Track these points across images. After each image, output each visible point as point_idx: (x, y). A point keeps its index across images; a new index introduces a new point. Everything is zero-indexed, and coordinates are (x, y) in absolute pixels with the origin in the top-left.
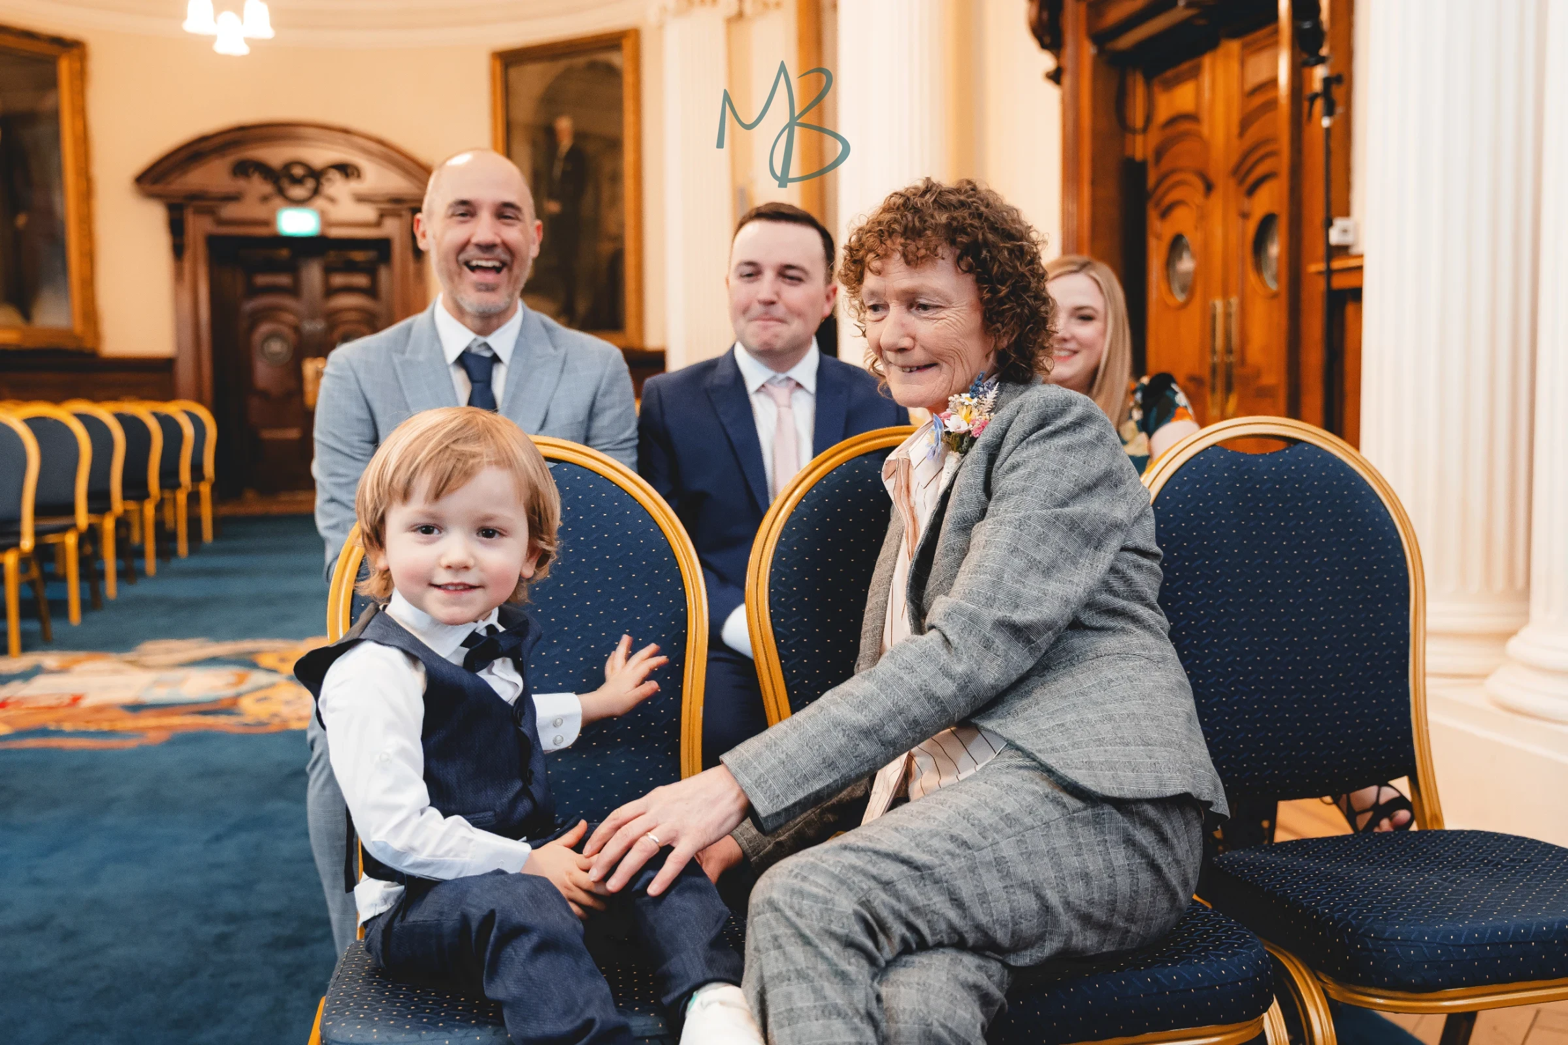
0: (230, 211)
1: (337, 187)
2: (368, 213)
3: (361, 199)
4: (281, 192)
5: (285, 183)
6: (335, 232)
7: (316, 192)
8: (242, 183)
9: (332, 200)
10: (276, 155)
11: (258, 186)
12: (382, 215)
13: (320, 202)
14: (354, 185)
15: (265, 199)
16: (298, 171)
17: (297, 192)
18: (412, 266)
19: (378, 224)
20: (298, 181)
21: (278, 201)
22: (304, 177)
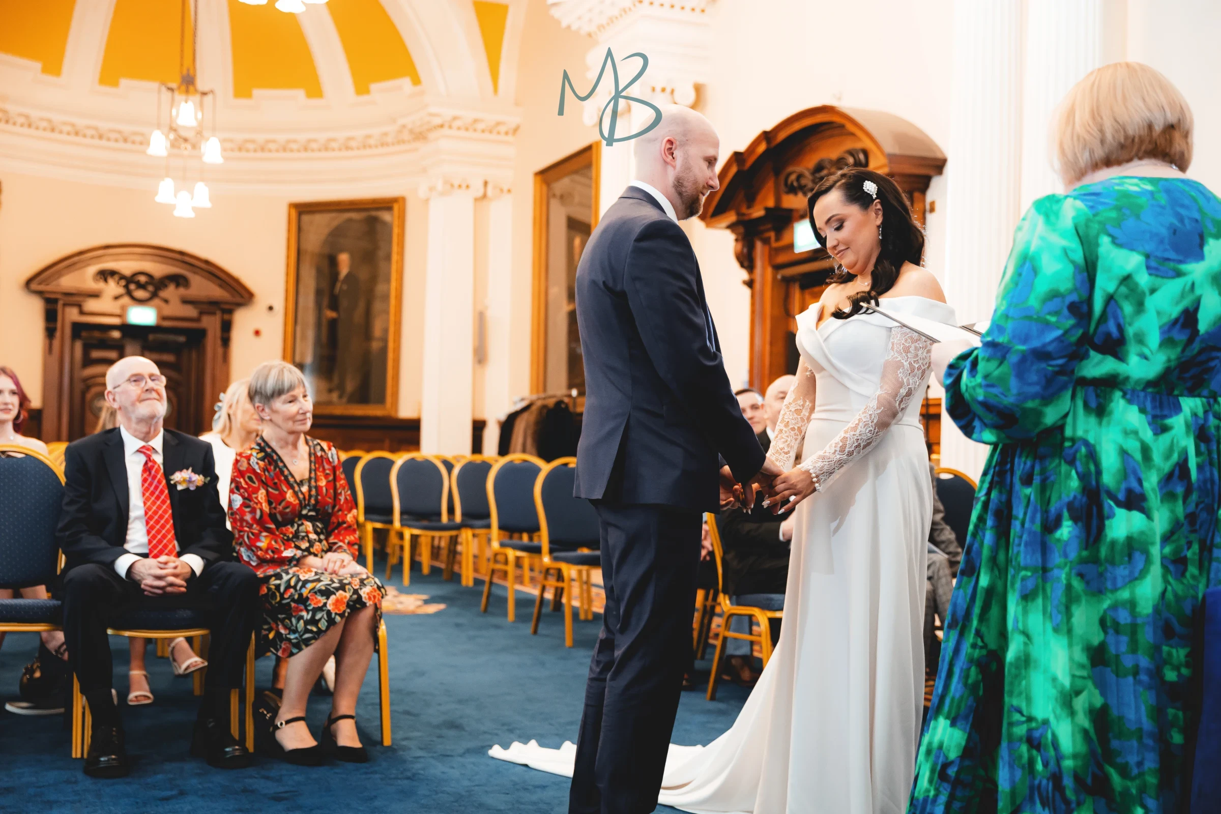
0: (91, 305)
1: (171, 292)
2: (190, 311)
3: (185, 301)
4: (129, 293)
5: (132, 287)
6: (167, 324)
7: (154, 295)
8: (101, 285)
9: (166, 301)
10: (127, 266)
11: (113, 288)
12: (202, 313)
13: (156, 301)
14: (182, 291)
15: (117, 298)
16: (143, 279)
17: (140, 294)
18: (220, 350)
19: (198, 320)
20: (141, 286)
21: (126, 300)
22: (147, 283)
